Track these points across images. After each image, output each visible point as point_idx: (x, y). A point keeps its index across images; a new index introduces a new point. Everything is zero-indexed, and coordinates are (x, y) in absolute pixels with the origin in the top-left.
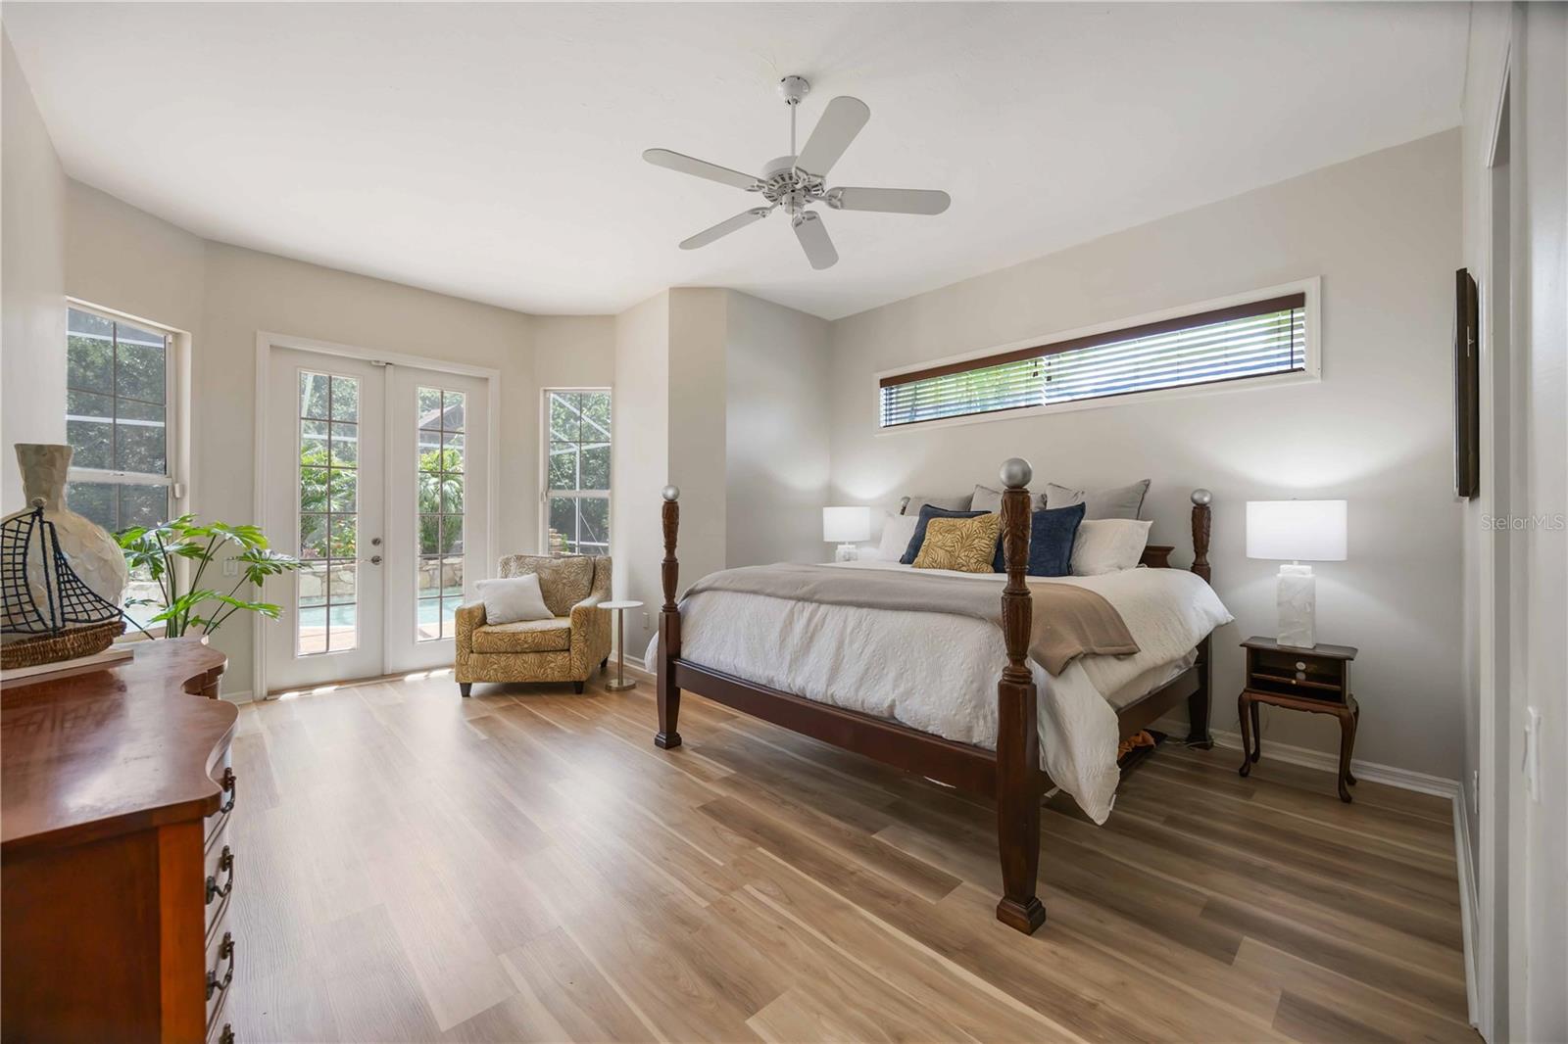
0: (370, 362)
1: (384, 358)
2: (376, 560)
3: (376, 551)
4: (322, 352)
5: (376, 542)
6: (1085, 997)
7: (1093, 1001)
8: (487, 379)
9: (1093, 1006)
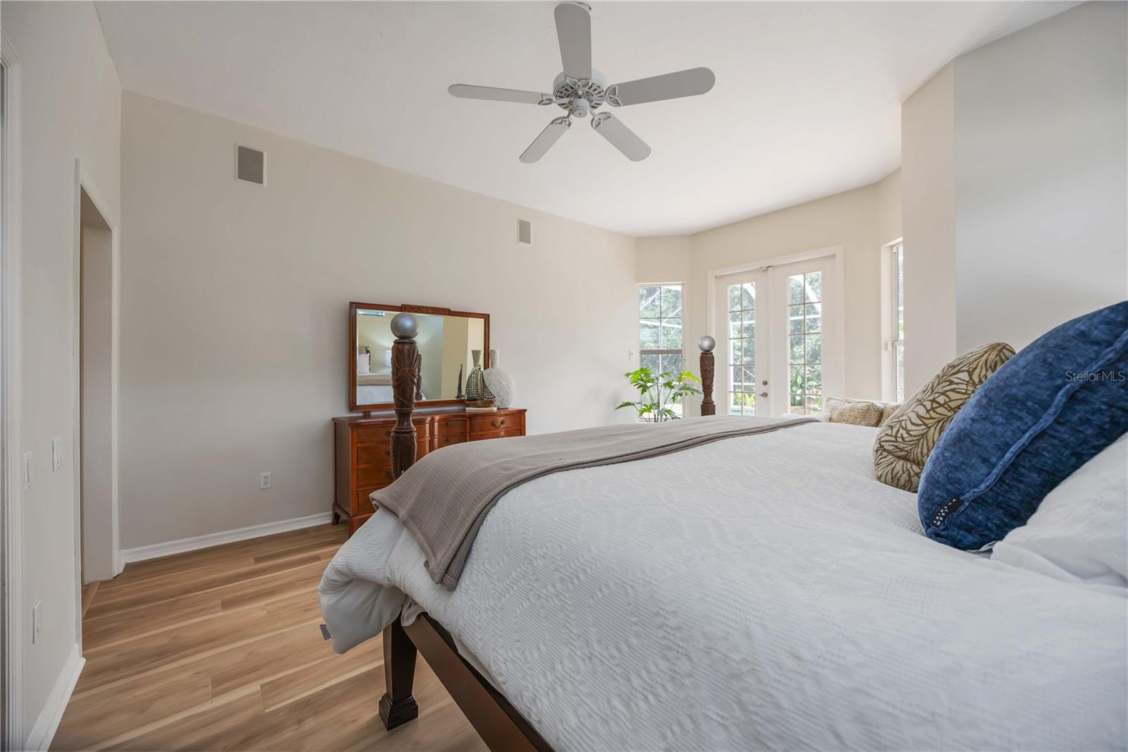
0: (757, 270)
1: (765, 264)
2: (765, 395)
3: (764, 389)
4: (738, 271)
5: (765, 383)
6: (308, 721)
7: (301, 724)
8: (834, 256)
9: (300, 722)
